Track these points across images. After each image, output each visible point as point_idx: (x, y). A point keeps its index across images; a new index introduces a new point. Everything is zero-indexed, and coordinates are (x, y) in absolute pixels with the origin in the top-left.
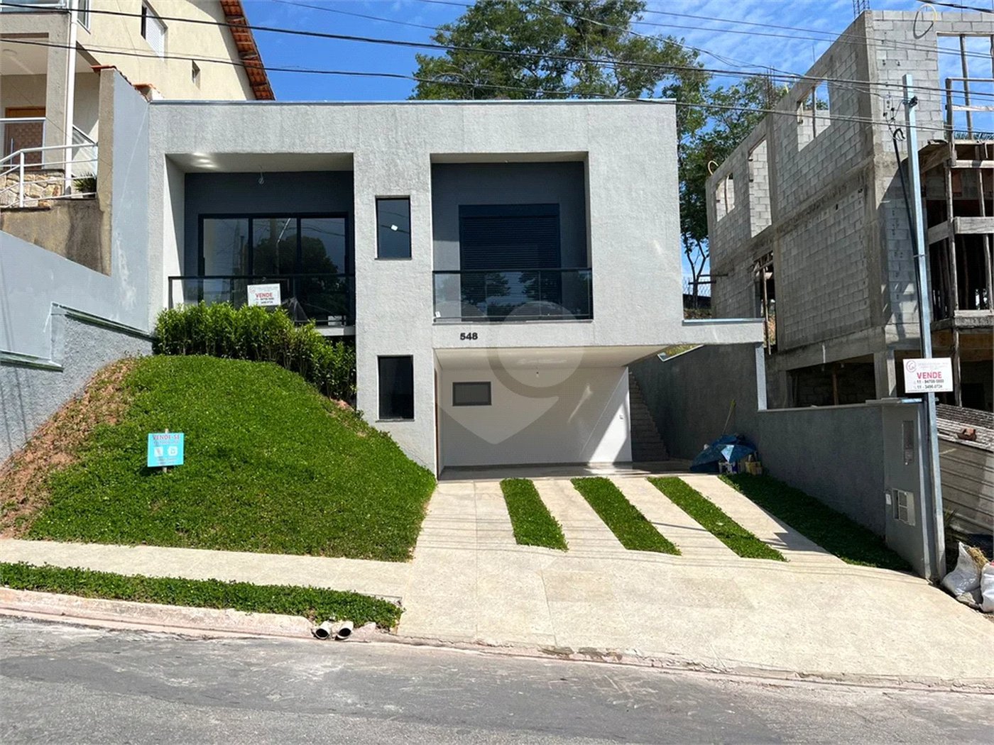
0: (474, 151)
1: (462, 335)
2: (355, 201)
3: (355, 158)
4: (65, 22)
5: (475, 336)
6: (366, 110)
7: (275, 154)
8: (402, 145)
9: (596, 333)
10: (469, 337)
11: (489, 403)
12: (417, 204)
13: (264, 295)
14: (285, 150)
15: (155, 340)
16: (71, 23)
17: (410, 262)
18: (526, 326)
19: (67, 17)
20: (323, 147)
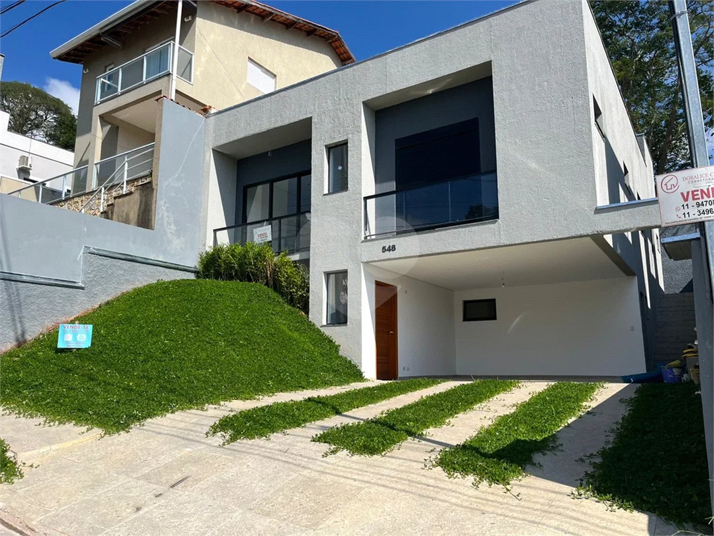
0: (394, 90)
1: (384, 248)
2: (312, 153)
3: (313, 120)
4: (169, 80)
5: (393, 248)
6: (320, 82)
7: (267, 131)
8: (343, 102)
9: (502, 233)
10: (389, 250)
11: (494, 318)
12: (352, 145)
13: (262, 235)
14: (272, 127)
15: (197, 273)
16: (172, 79)
17: (347, 192)
18: (436, 234)
19: (170, 77)
20: (294, 117)
